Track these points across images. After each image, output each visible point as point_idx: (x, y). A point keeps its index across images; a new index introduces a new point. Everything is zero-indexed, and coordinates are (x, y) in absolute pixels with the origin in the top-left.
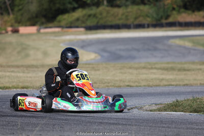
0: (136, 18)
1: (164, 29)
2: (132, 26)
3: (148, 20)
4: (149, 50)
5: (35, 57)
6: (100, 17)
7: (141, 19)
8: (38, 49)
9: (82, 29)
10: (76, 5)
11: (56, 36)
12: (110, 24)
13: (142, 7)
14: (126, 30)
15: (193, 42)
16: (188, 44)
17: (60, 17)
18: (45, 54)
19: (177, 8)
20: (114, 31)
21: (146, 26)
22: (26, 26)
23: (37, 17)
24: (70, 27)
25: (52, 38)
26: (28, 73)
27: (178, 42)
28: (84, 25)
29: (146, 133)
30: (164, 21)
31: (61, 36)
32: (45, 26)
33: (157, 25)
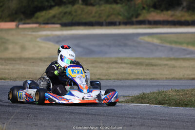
0: (108, 16)
1: (134, 26)
2: (104, 23)
3: (120, 18)
4: (120, 46)
5: (13, 51)
6: (74, 14)
7: (113, 17)
8: (16, 43)
9: (58, 26)
10: (53, 4)
11: (33, 32)
12: (84, 21)
13: (114, 6)
14: (99, 27)
15: (161, 39)
16: (156, 41)
17: (38, 14)
18: (23, 48)
19: (146, 8)
20: (87, 27)
21: (118, 23)
22: (6, 21)
23: (16, 13)
24: (47, 23)
25: (30, 33)
26: (7, 65)
27: (147, 39)
28: (59, 22)
29: (114, 122)
30: (134, 19)
31: (37, 31)
32: (23, 22)
33: (128, 23)
